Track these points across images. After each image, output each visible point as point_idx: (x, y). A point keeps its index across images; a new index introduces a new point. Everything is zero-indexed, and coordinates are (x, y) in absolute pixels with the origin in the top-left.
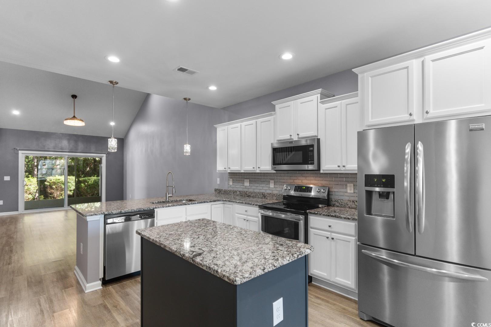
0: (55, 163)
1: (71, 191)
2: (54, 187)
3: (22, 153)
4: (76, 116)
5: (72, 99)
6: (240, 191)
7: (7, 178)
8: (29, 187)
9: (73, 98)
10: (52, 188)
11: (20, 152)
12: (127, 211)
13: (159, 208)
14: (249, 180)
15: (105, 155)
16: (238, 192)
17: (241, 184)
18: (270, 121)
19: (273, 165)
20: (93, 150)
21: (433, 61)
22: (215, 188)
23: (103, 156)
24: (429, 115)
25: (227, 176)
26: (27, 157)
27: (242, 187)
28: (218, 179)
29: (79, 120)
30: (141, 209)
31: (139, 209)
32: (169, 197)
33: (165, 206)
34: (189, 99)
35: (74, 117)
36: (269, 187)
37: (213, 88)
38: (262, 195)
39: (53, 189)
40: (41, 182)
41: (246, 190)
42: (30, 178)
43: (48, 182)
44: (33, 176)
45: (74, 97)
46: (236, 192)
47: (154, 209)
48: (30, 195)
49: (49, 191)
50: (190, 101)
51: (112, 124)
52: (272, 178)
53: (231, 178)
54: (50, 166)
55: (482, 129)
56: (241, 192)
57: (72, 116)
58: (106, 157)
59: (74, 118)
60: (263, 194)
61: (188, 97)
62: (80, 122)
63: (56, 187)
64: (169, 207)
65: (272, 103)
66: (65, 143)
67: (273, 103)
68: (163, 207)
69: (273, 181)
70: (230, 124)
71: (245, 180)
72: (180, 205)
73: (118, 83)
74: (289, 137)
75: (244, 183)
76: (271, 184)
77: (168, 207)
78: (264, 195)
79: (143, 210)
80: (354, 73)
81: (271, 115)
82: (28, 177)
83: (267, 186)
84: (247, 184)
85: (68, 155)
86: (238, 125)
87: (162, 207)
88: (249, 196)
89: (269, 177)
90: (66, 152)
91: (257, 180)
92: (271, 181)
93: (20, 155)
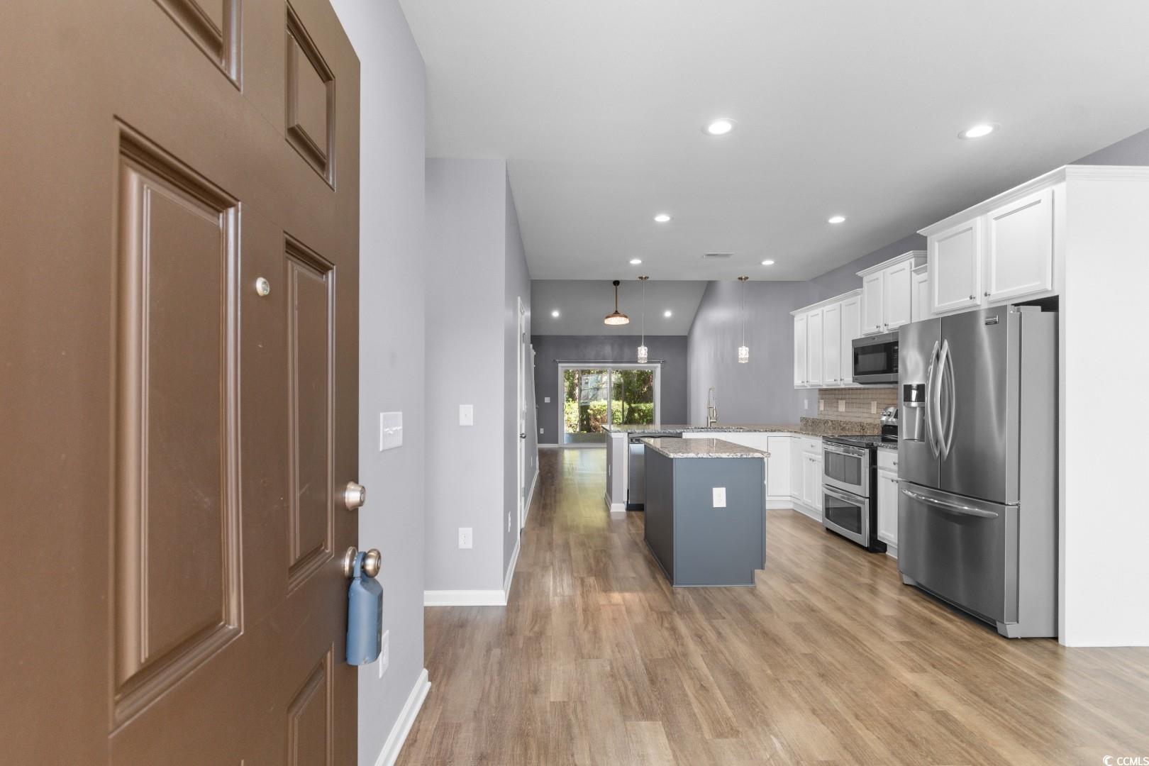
0: (601, 379)
2: (599, 417)
3: (562, 367)
4: (618, 311)
6: (832, 421)
7: (547, 400)
8: (570, 416)
9: (615, 285)
10: (596, 420)
11: (560, 365)
13: (687, 432)
14: (844, 401)
15: (659, 365)
17: (835, 409)
18: (854, 303)
19: (855, 375)
21: (996, 219)
22: (801, 416)
23: (655, 367)
24: (991, 299)
25: (816, 395)
26: (567, 372)
27: (836, 413)
28: (806, 402)
29: (622, 316)
32: (711, 423)
33: (696, 431)
34: (747, 278)
37: (768, 263)
38: (859, 427)
39: (598, 421)
40: (584, 409)
41: (840, 418)
42: (571, 403)
43: (591, 410)
44: (574, 399)
45: (617, 283)
46: (826, 422)
47: (681, 433)
48: (571, 428)
49: (592, 423)
50: (748, 280)
51: (667, 314)
52: (874, 397)
53: (822, 399)
54: (595, 385)
55: (996, 323)
56: (834, 423)
57: (614, 312)
58: (661, 368)
59: (616, 313)
61: (744, 275)
62: (623, 319)
63: (601, 418)
65: (858, 275)
66: (608, 350)
67: (860, 275)
68: (693, 432)
69: (876, 402)
70: (808, 310)
71: (840, 401)
74: (877, 330)
75: (837, 407)
77: (699, 432)
79: (668, 432)
80: (922, 236)
81: (857, 294)
82: (568, 401)
83: (869, 410)
84: (842, 407)
85: (612, 367)
86: (819, 311)
89: (870, 396)
90: (613, 362)
91: (854, 401)
92: (874, 404)
93: (560, 369)
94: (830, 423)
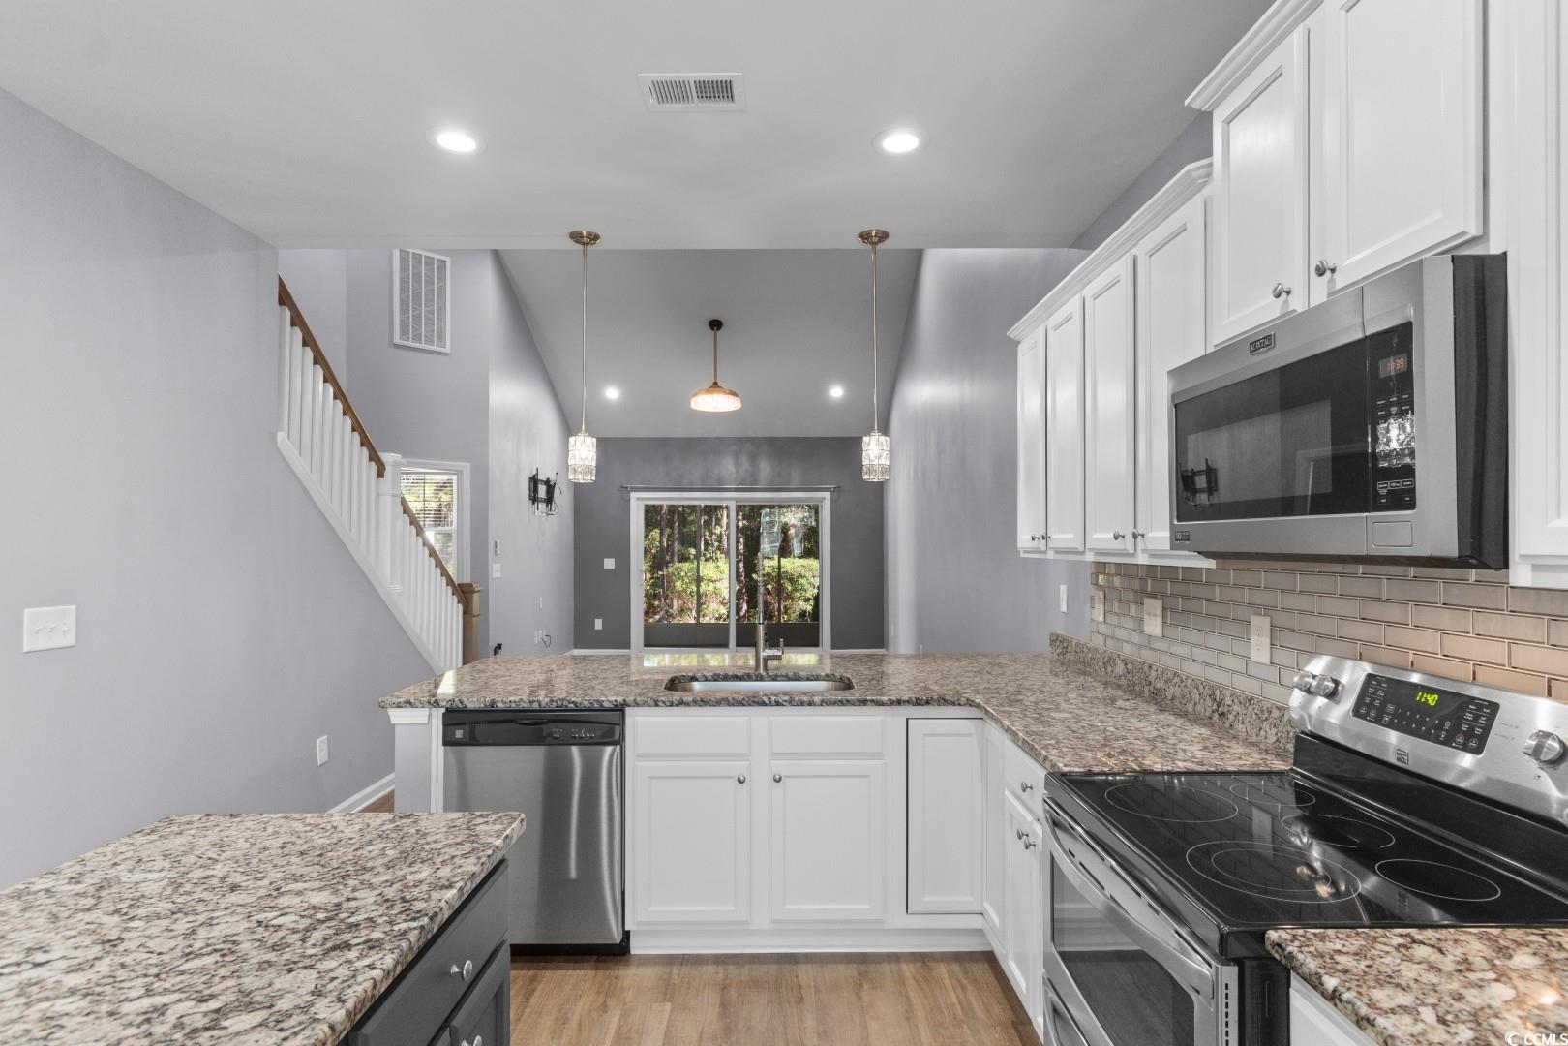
1: (807, 600)
3: (638, 499)
4: (718, 381)
5: (711, 331)
6: (1125, 662)
7: (609, 563)
9: (713, 329)
11: (634, 495)
12: (513, 705)
13: (637, 705)
15: (828, 495)
16: (1118, 662)
18: (1188, 229)
19: (1179, 520)
20: (796, 481)
22: (1053, 631)
23: (822, 499)
26: (648, 508)
28: (1062, 590)
29: (725, 392)
30: (565, 703)
31: (560, 703)
33: (664, 703)
34: (883, 236)
35: (716, 384)
36: (1248, 659)
37: (900, 142)
38: (1209, 702)
41: (1147, 656)
45: (716, 325)
46: (1112, 660)
47: (620, 709)
50: (887, 241)
51: (837, 392)
52: (1261, 598)
53: (1100, 588)
56: (1130, 667)
57: (711, 384)
58: (832, 501)
59: (715, 387)
60: (1212, 696)
61: (873, 225)
62: (732, 399)
64: (682, 709)
65: (1189, 107)
67: (1196, 105)
68: (657, 705)
69: (1266, 621)
70: (1048, 310)
71: (1147, 601)
72: (733, 705)
73: (596, 237)
75: (1141, 618)
76: (1254, 639)
77: (677, 705)
78: (1218, 706)
79: (572, 705)
81: (1191, 189)
83: (1239, 647)
84: (1153, 623)
85: (737, 500)
86: (1073, 304)
87: (651, 702)
88: (1157, 698)
89: (1246, 595)
90: (736, 490)
91: (1193, 605)
92: (1260, 623)
93: (633, 503)
94: (1120, 669)
